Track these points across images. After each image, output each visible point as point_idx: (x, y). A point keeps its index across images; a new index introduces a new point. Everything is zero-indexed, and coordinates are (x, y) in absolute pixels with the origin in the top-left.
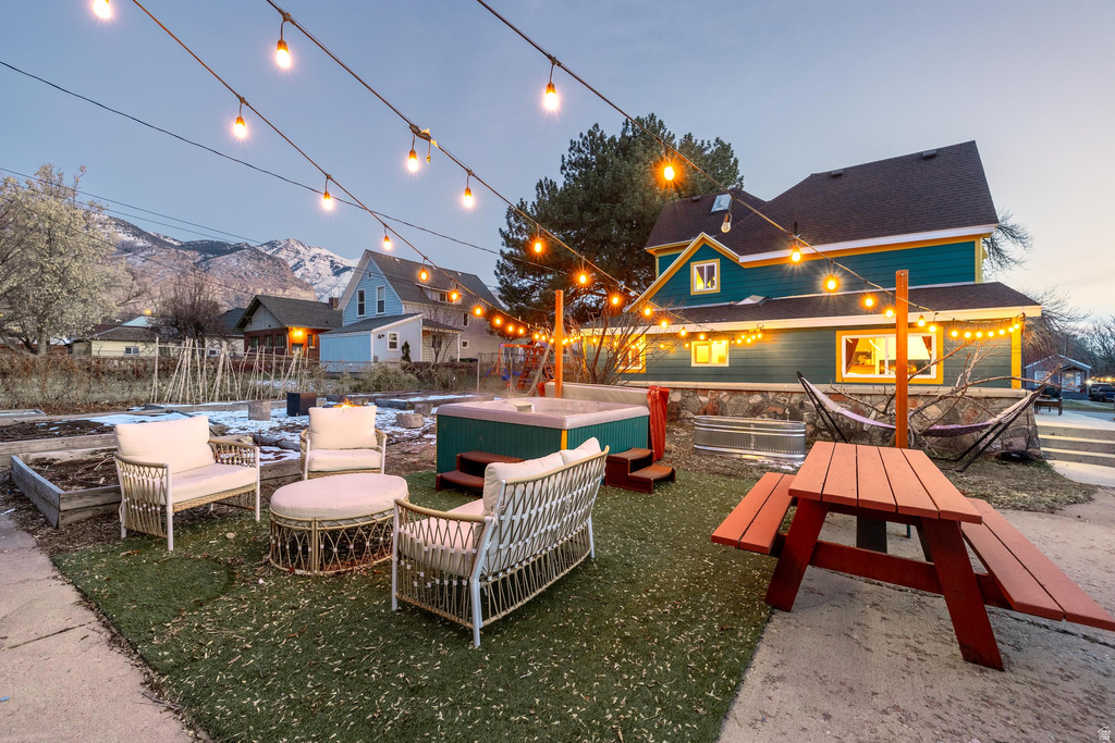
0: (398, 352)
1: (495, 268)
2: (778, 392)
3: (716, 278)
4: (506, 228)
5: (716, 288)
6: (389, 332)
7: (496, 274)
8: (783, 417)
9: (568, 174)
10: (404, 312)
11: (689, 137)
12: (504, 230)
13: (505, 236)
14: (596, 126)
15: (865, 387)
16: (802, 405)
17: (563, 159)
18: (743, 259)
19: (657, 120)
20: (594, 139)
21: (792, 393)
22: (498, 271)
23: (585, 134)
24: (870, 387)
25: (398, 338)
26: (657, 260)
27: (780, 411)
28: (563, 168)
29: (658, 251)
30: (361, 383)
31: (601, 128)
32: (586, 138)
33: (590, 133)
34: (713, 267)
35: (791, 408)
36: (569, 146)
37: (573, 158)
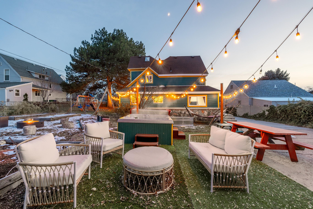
0: (21, 98)
1: (65, 68)
2: (175, 110)
3: (152, 79)
4: (73, 55)
5: (152, 82)
6: (15, 89)
7: (66, 70)
8: (177, 116)
9: (94, 41)
10: (21, 81)
11: (132, 39)
12: (72, 55)
13: (72, 58)
14: (104, 28)
15: (193, 108)
16: (181, 113)
17: (92, 36)
18: (159, 75)
19: (123, 32)
20: (103, 32)
21: (179, 110)
22: (66, 69)
23: (101, 30)
24: (194, 108)
25: (20, 91)
26: (131, 73)
27: (176, 114)
28: (92, 38)
29: (131, 70)
30: (13, 111)
31: (106, 29)
32: (101, 31)
33: (102, 30)
34: (151, 76)
35: (178, 113)
36: (95, 32)
37: (96, 36)
